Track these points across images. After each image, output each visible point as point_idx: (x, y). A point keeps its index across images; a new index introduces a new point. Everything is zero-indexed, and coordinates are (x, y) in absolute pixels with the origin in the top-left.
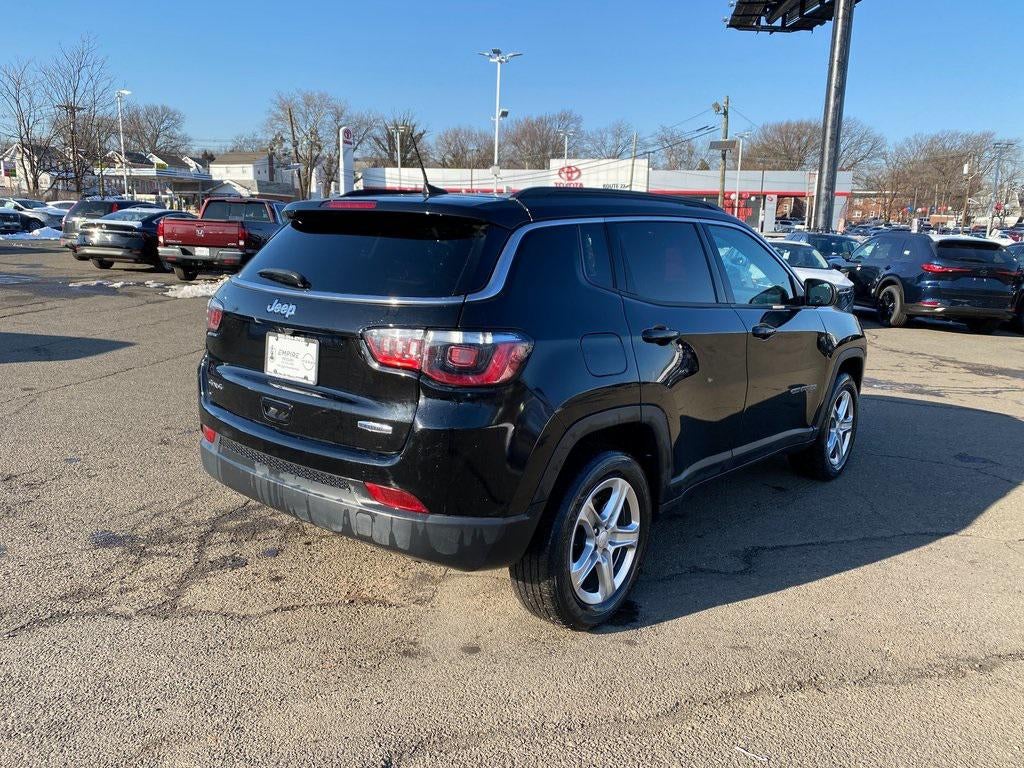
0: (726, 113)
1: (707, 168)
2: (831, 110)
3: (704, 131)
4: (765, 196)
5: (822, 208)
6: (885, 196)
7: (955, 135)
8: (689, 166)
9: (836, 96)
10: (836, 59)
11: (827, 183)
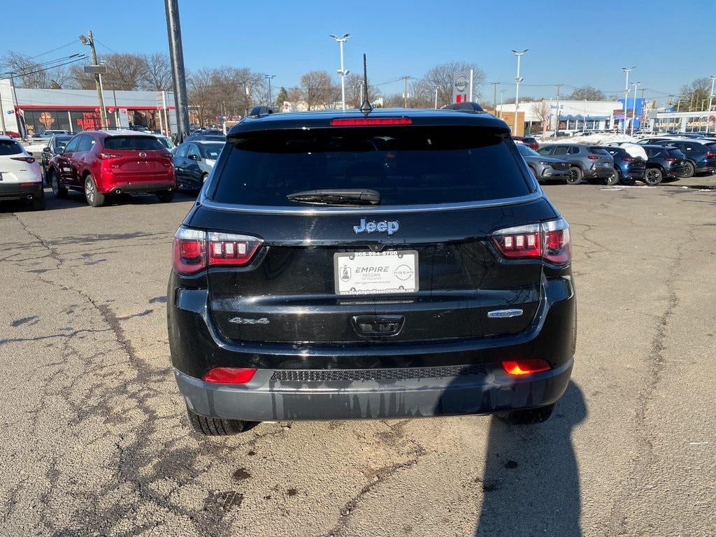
0: (92, 44)
1: (60, 88)
2: (174, 48)
3: (77, 58)
4: (118, 110)
5: (181, 118)
6: (197, 109)
7: (229, 70)
8: (43, 86)
9: (176, 38)
10: (170, 10)
11: (182, 100)
